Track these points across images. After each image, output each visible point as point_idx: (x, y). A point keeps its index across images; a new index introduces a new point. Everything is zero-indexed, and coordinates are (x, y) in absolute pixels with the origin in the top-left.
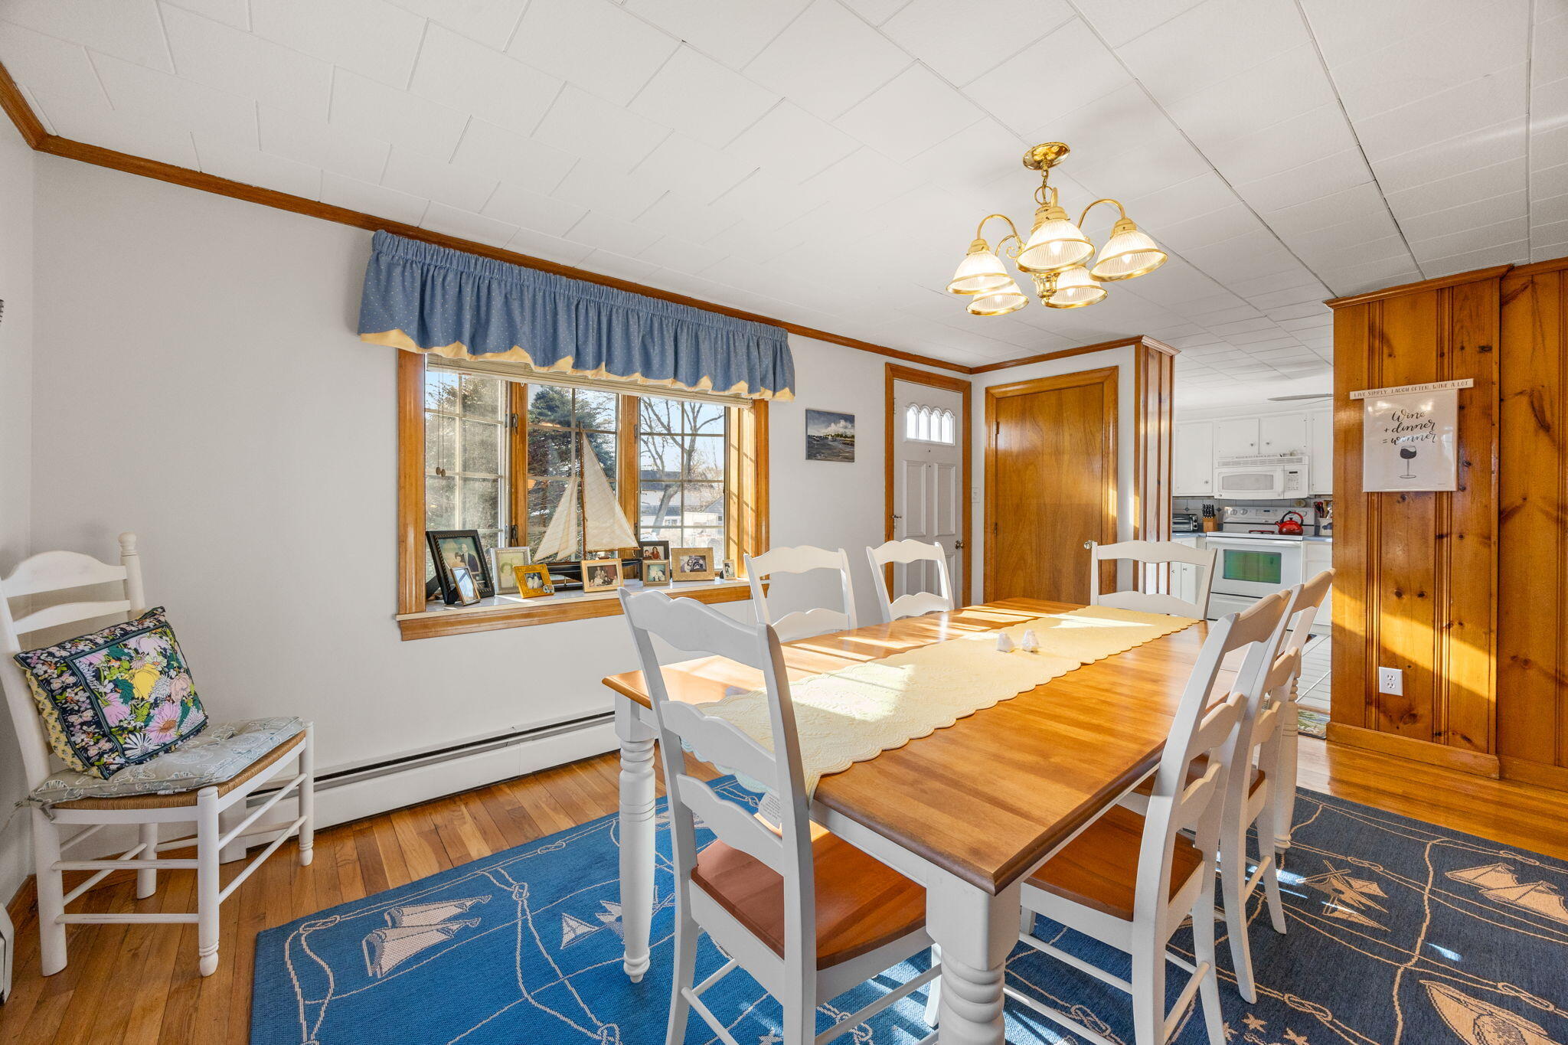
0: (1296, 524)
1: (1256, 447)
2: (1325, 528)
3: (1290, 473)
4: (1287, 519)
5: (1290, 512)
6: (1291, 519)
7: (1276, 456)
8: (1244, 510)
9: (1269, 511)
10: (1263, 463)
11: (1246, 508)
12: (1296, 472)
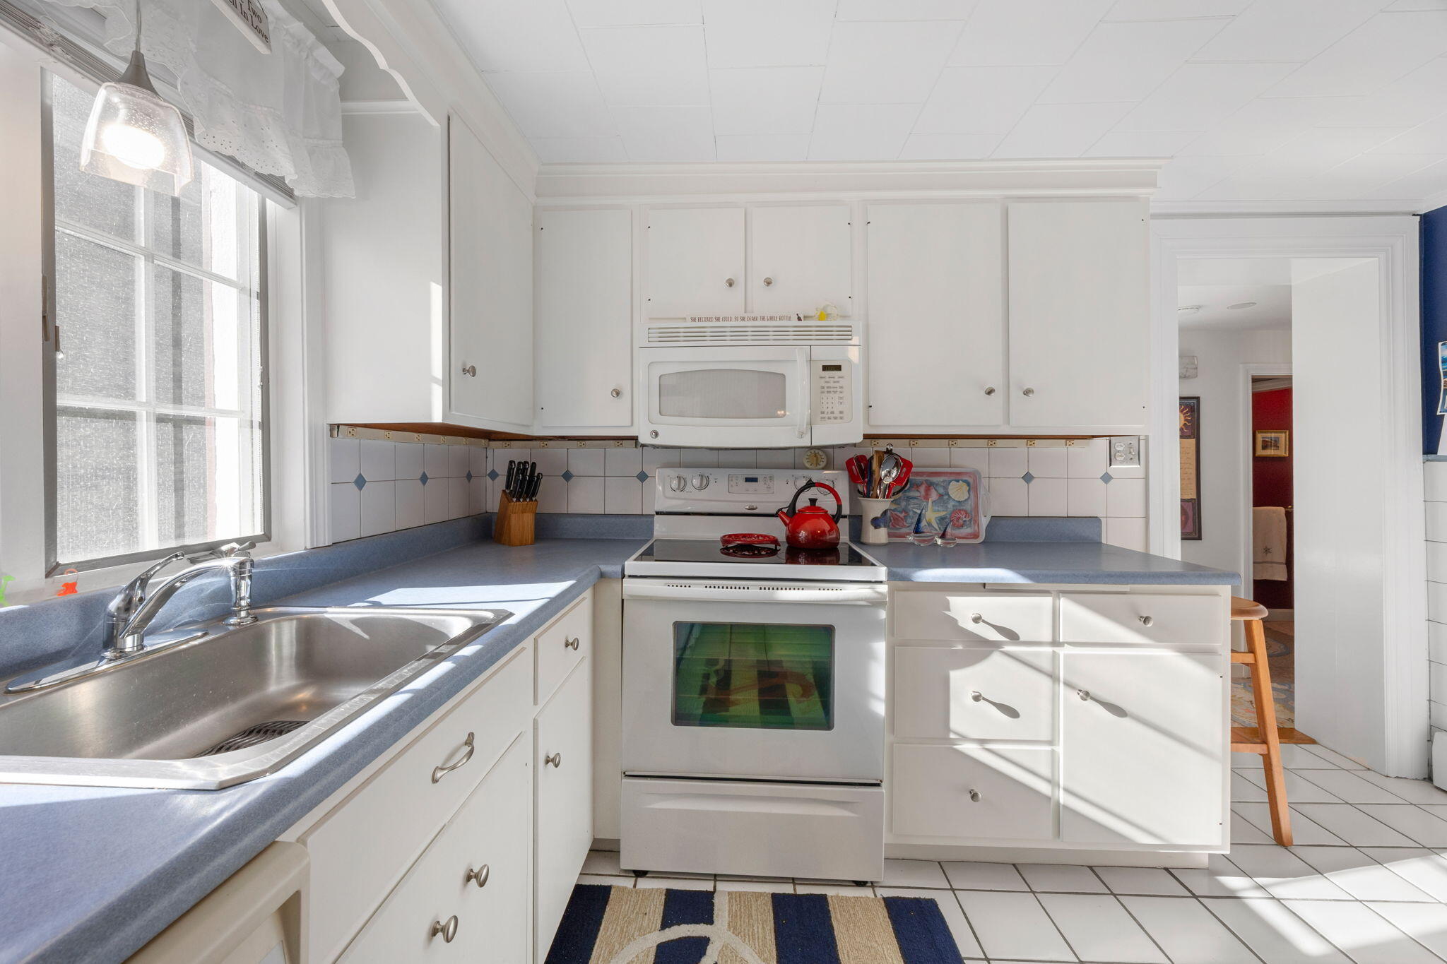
0: (825, 515)
1: (739, 289)
2: (876, 523)
3: (826, 368)
4: (802, 503)
5: (810, 484)
6: (813, 501)
7: (789, 318)
8: (701, 476)
9: (755, 480)
10: (760, 336)
11: (706, 472)
12: (838, 368)
